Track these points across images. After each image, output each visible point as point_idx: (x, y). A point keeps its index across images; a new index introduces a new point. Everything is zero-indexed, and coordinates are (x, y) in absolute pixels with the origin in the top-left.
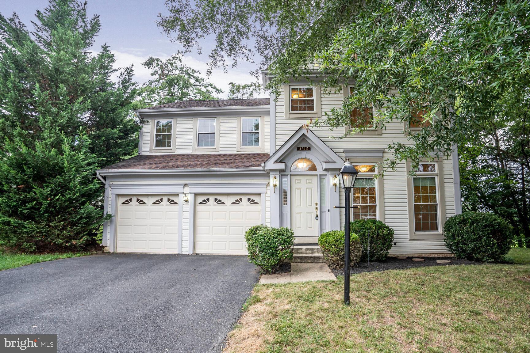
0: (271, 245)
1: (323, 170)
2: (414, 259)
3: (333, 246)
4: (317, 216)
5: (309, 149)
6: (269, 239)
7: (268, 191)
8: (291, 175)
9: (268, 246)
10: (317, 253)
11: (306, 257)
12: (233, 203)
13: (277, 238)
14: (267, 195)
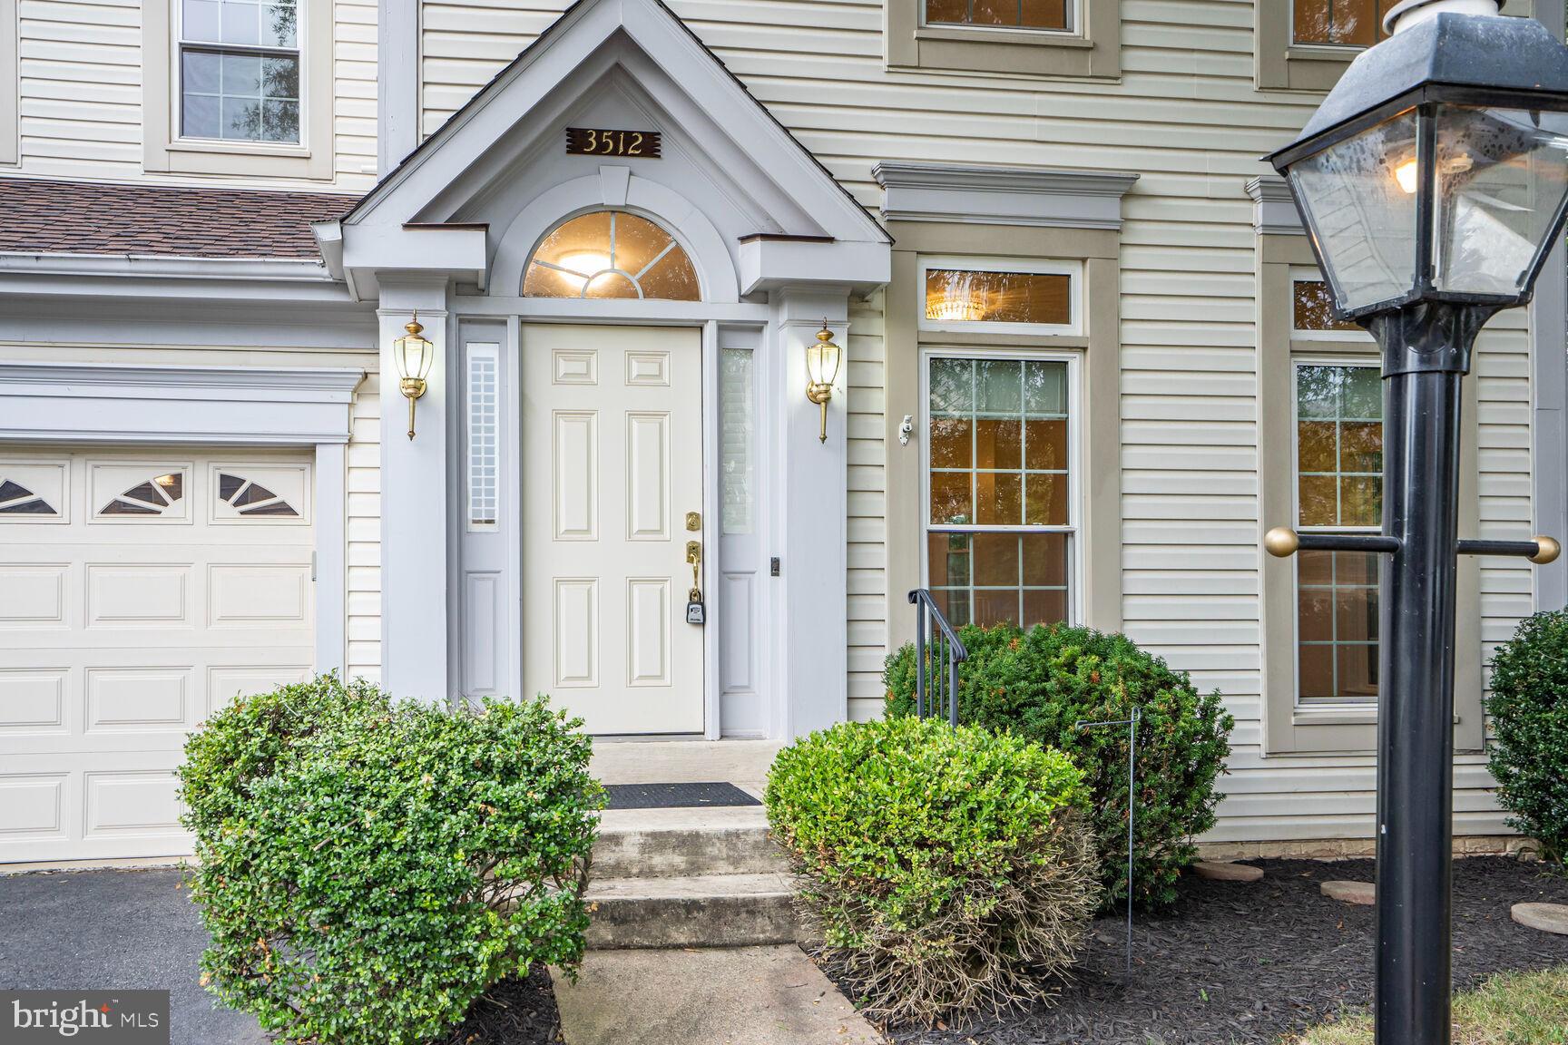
0: (410, 866)
1: (743, 298)
2: (1330, 887)
3: (915, 856)
4: (697, 598)
5: (650, 146)
6: (399, 809)
7: (363, 432)
8: (525, 322)
9: (383, 878)
10: (723, 866)
11: (654, 908)
12: (115, 508)
13: (461, 799)
14: (357, 456)
